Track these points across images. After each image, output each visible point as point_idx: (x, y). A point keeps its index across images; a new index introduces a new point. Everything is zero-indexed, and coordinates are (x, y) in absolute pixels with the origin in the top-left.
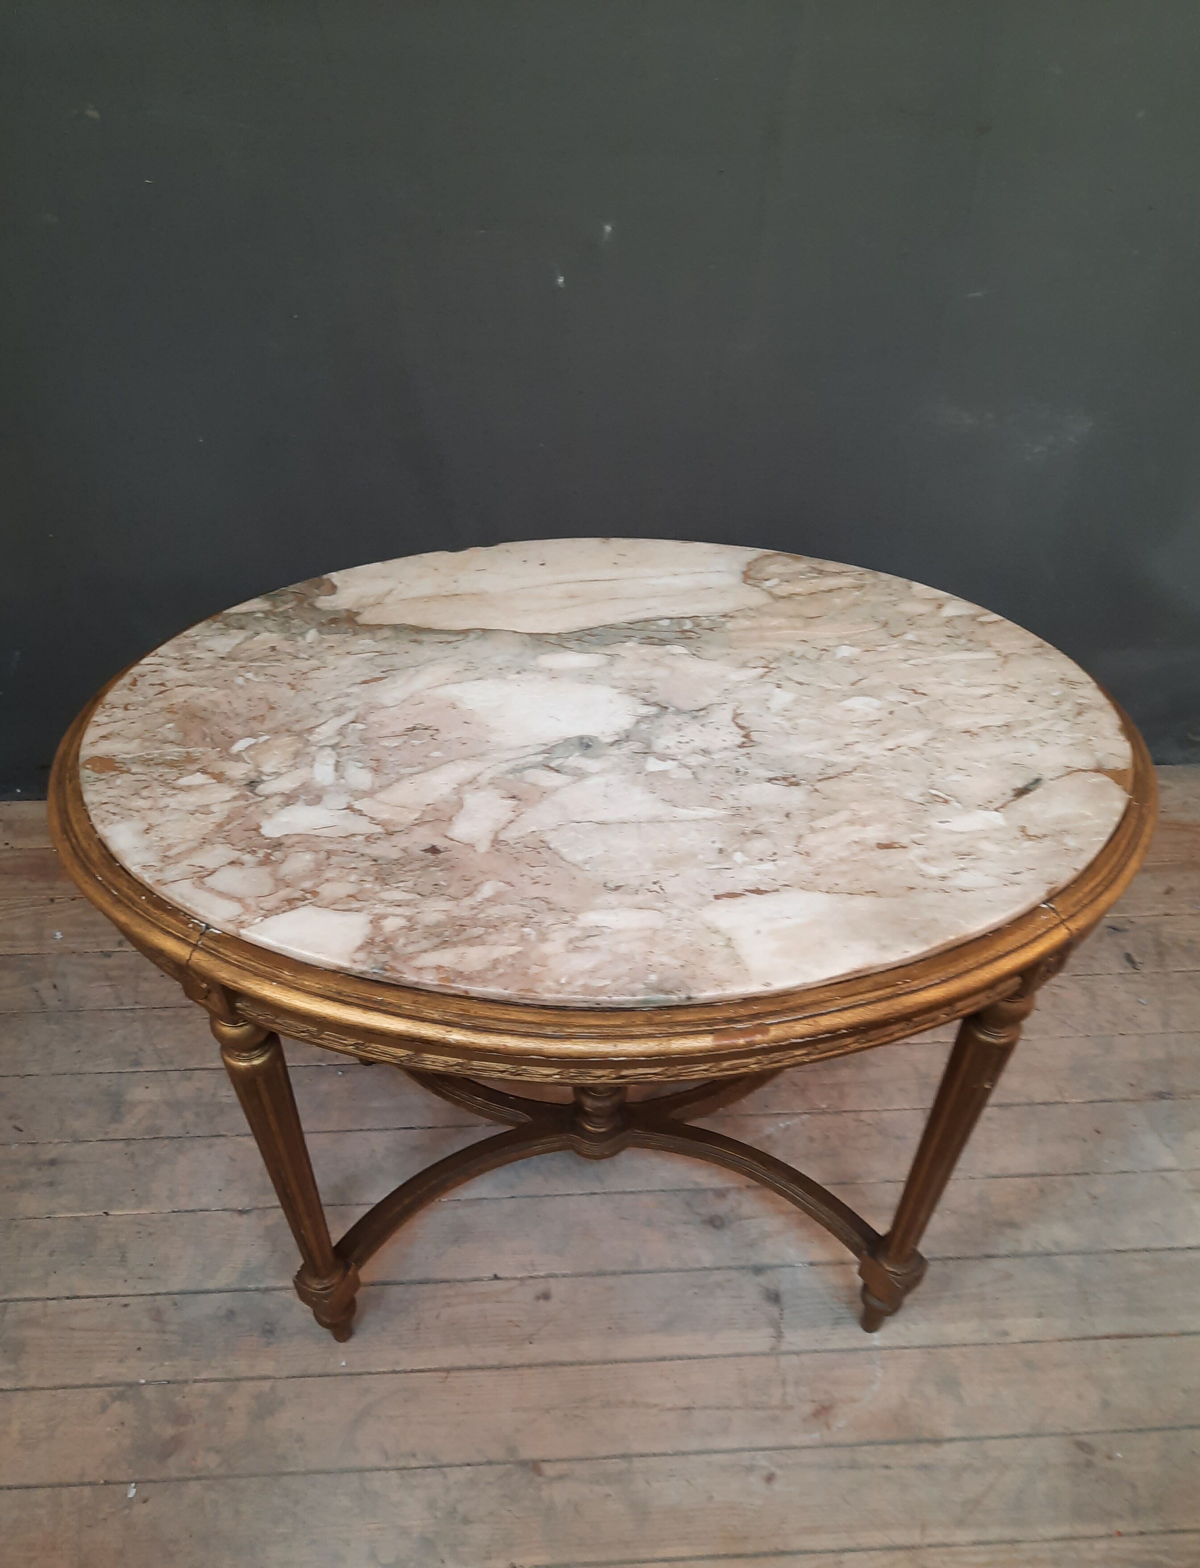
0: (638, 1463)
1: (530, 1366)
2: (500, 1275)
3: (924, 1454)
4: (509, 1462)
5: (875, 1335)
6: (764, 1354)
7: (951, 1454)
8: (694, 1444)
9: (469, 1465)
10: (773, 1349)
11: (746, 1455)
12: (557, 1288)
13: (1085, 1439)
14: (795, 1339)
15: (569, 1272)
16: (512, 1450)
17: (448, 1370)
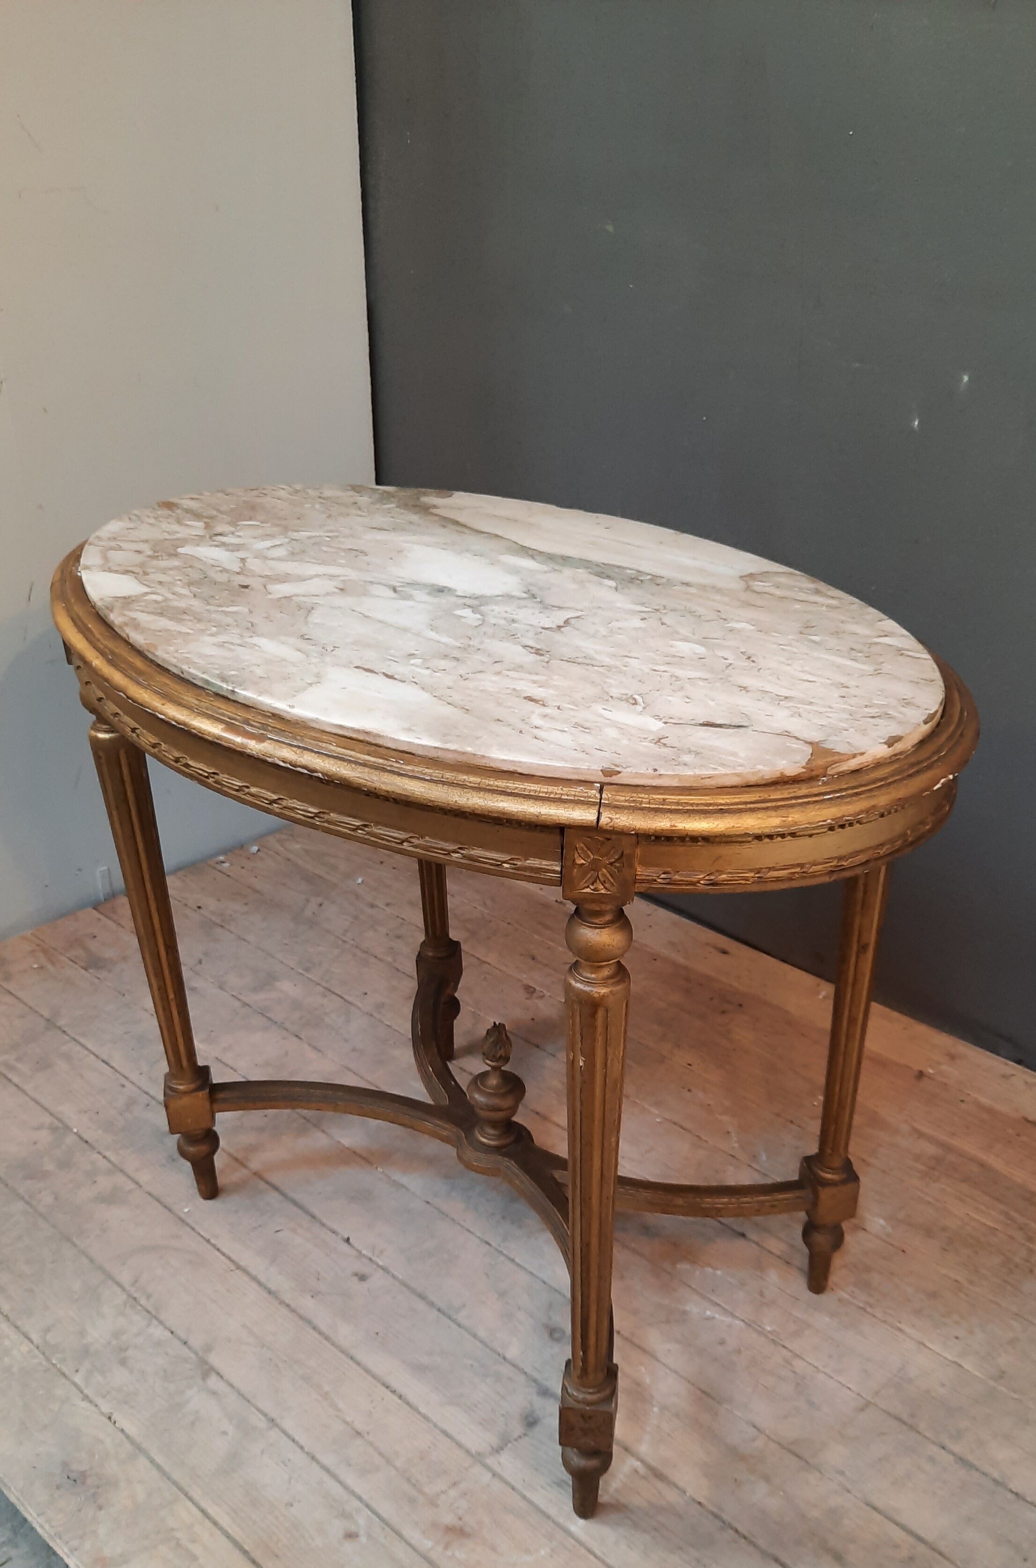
0: (274, 1434)
1: (292, 1310)
2: (352, 1241)
4: (197, 1354)
5: (581, 1522)
6: (467, 1451)
8: (330, 1460)
9: (172, 1332)
10: (480, 1454)
11: (355, 1503)
12: (378, 1280)
14: (508, 1463)
15: (400, 1277)
16: (209, 1348)
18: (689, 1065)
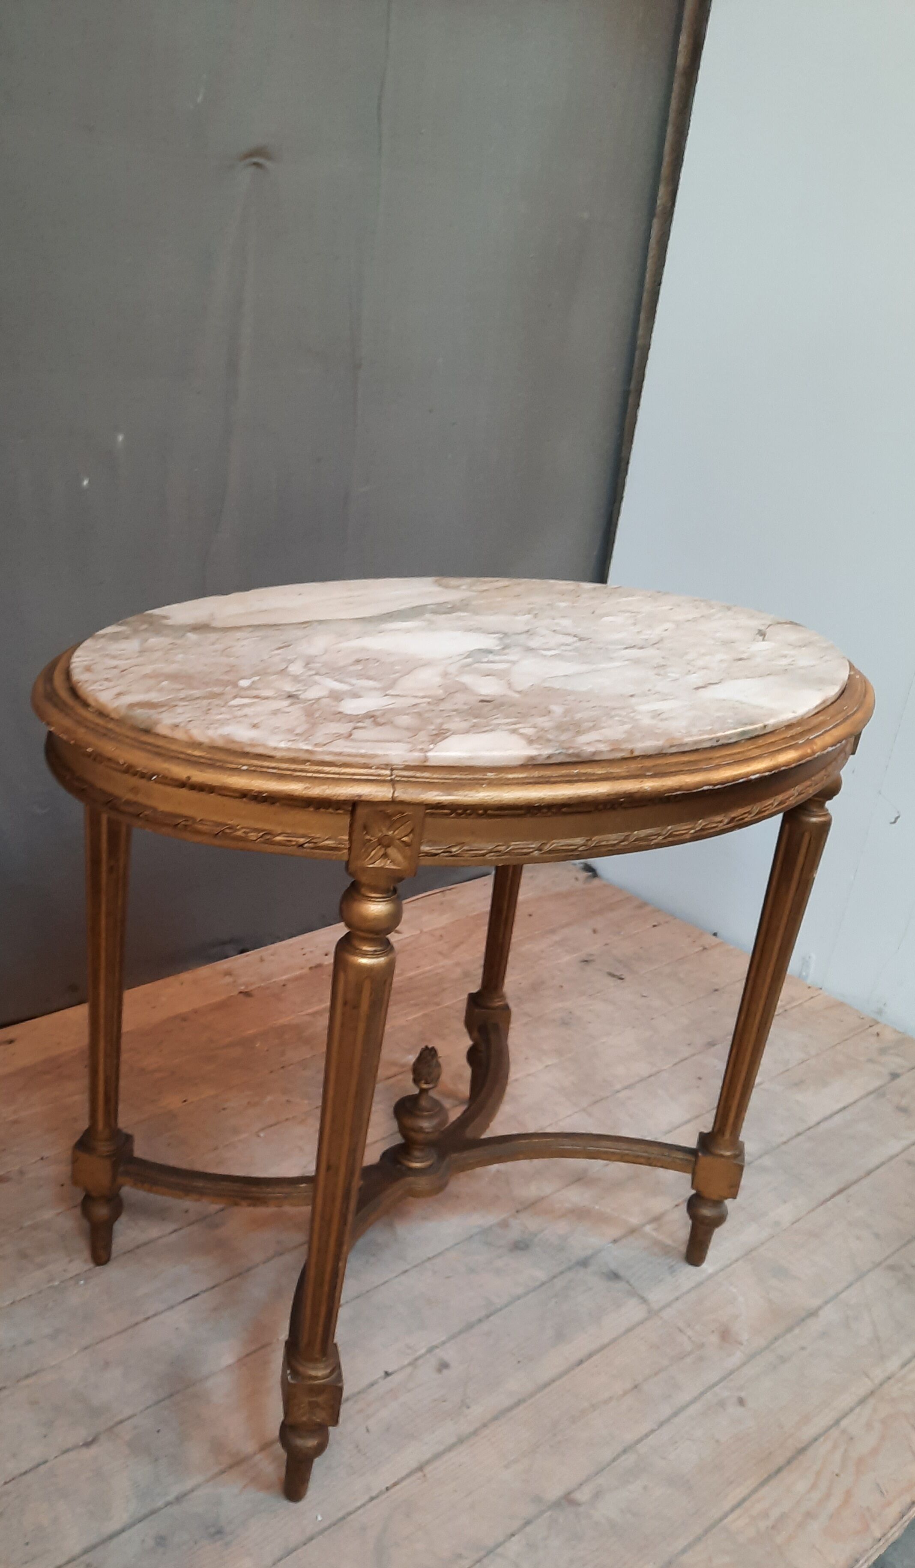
0: (642, 1448)
1: (485, 1425)
2: (390, 1371)
3: (814, 1326)
4: (544, 1512)
5: (704, 1265)
6: (647, 1319)
7: (830, 1314)
8: (665, 1410)
9: (513, 1535)
10: (650, 1311)
11: (708, 1395)
12: (448, 1354)
13: (890, 1262)
14: (657, 1296)
15: (444, 1338)
16: (537, 1499)
17: (420, 1468)
18: (185, 1101)
